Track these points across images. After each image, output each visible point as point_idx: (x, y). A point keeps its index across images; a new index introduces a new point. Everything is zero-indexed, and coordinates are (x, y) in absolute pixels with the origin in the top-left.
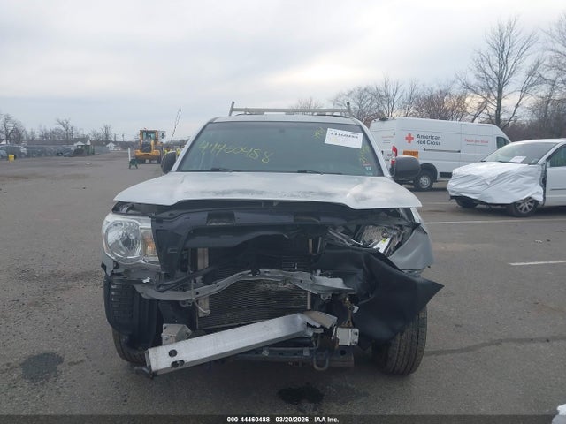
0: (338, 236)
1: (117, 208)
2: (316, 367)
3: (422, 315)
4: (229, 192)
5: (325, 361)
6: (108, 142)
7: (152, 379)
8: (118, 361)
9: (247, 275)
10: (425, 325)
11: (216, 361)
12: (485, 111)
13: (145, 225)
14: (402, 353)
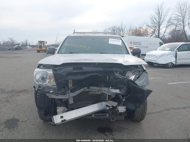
0: (117, 75)
1: (39, 66)
2: (111, 120)
3: (146, 101)
4: (80, 60)
5: (114, 118)
6: (27, 45)
7: (55, 126)
8: (39, 121)
9: (86, 89)
10: (146, 104)
11: (76, 119)
12: (154, 34)
13: (50, 72)
14: (139, 114)
